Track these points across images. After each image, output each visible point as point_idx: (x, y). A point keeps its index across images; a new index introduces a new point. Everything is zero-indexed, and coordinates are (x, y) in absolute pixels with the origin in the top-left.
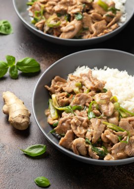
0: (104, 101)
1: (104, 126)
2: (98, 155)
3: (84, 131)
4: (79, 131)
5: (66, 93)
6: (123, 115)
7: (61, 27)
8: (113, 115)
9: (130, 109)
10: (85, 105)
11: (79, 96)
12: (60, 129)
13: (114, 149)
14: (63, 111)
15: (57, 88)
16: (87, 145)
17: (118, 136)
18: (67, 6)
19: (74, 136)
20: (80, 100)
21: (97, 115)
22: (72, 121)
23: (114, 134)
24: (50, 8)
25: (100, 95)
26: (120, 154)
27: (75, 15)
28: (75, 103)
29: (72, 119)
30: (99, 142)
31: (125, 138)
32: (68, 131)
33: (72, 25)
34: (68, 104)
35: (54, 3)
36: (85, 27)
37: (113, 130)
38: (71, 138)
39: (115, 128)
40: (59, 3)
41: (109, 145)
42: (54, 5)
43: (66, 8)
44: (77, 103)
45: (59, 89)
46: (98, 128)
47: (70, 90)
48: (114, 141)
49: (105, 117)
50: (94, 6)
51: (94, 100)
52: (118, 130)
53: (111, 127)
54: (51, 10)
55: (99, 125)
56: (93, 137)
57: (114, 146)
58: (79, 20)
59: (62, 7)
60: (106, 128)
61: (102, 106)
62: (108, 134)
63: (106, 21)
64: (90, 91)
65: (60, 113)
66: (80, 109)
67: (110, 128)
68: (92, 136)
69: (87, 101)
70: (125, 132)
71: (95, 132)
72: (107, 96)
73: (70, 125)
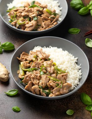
0: (48, 65)
1: (49, 78)
2: (45, 94)
3: (38, 81)
4: (35, 82)
5: (28, 61)
6: (59, 72)
7: (26, 24)
8: (54, 73)
9: (63, 69)
10: (38, 68)
11: (35, 63)
12: (25, 81)
13: (54, 91)
14: (27, 71)
15: (23, 59)
16: (40, 89)
17: (56, 84)
18: (29, 13)
19: (33, 85)
20: (36, 65)
21: (45, 73)
22: (32, 76)
23: (54, 83)
24: (19, 14)
25: (46, 62)
26: (57, 93)
28: (33, 67)
29: (31, 75)
30: (46, 87)
31: (60, 84)
32: (30, 82)
33: (31, 23)
34: (29, 67)
35: (22, 11)
36: (39, 24)
37: (54, 81)
38: (31, 86)
39: (54, 80)
40: (24, 11)
41: (52, 89)
42: (21, 12)
43: (28, 14)
44: (34, 67)
45: (24, 59)
46: (46, 80)
47: (31, 60)
48: (54, 86)
49: (49, 74)
50: (44, 12)
51: (43, 65)
52: (56, 81)
53: (52, 79)
54: (20, 15)
55: (46, 78)
56: (43, 85)
57: (54, 89)
58: (35, 20)
59: (26, 13)
60: (50, 80)
61: (48, 68)
62: (50, 83)
63: (51, 20)
64: (41, 60)
65: (25, 72)
66: (36, 70)
68: (42, 84)
69: (40, 65)
70: (60, 81)
71: (44, 82)
72: (50, 63)
73: (30, 78)
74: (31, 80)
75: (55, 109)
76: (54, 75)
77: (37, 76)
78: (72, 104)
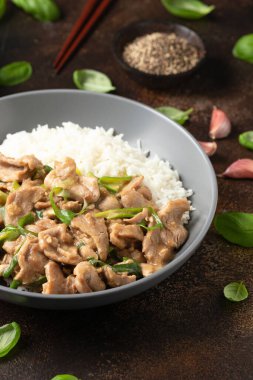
0: (69, 181)
1: (102, 220)
2: (130, 274)
3: (73, 251)
4: (66, 254)
6: (115, 188)
8: (103, 197)
10: (34, 210)
11: (12, 200)
12: (28, 273)
13: (148, 250)
16: (100, 270)
17: (138, 223)
19: (66, 269)
20: (19, 204)
21: (75, 211)
23: (127, 223)
25: (55, 174)
26: (163, 251)
28: (13, 217)
29: (37, 242)
30: (114, 255)
31: (151, 220)
32: (48, 267)
37: (122, 218)
38: (60, 276)
39: (124, 214)
41: (132, 249)
44: (17, 215)
46: (96, 228)
48: (139, 236)
49: (93, 206)
51: (49, 190)
52: (129, 215)
53: (116, 215)
55: (95, 224)
56: (99, 250)
57: (144, 245)
60: (107, 224)
61: (73, 189)
64: (20, 183)
66: (31, 221)
67: (116, 218)
68: (95, 250)
69: (35, 199)
70: (145, 210)
71: (96, 240)
72: (68, 169)
73: (42, 253)
74: (47, 259)
75: (181, 313)
76: (110, 200)
77: (57, 235)
78: (215, 269)
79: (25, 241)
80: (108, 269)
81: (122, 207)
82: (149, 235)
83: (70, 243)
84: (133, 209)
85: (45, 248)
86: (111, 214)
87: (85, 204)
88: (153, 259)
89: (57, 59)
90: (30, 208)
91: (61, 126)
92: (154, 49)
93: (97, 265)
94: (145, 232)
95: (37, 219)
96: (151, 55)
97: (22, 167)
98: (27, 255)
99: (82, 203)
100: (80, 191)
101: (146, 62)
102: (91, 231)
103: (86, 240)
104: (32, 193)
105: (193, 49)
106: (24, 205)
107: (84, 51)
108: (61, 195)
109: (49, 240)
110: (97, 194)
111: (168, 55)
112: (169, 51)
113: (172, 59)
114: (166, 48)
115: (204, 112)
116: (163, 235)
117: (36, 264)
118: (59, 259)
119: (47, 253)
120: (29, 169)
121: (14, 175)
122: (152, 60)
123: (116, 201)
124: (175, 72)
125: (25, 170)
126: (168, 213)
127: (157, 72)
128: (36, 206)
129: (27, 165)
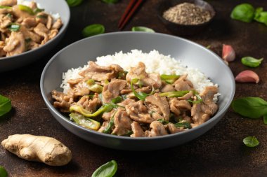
1: (165, 98)
2: (185, 128)
5: (87, 97)
6: (171, 81)
10: (120, 95)
13: (195, 115)
16: (166, 126)
17: (187, 100)
20: (111, 91)
21: (147, 93)
22: (128, 112)
26: (204, 116)
27: (7, 29)
28: (108, 99)
29: (125, 110)
31: (195, 97)
32: (133, 125)
36: (27, 38)
37: (177, 97)
38: (141, 130)
41: (184, 115)
49: (158, 90)
50: (17, 14)
51: (129, 82)
52: (181, 95)
53: (173, 95)
55: (160, 100)
56: (165, 115)
60: (168, 99)
62: (177, 103)
64: (110, 81)
66: (119, 101)
67: (173, 97)
68: (162, 115)
69: (121, 88)
71: (162, 108)
72: (141, 69)
73: (129, 117)
74: (132, 120)
75: (217, 155)
76: (168, 87)
77: (137, 107)
78: (235, 131)
79: (117, 111)
80: (171, 125)
81: (176, 91)
82: (194, 106)
83: (145, 112)
84: (183, 92)
85: (130, 114)
86: (170, 94)
87: (153, 89)
88: (198, 120)
89: (120, 22)
90: (118, 93)
91: (130, 52)
92: (183, 11)
93: (164, 123)
94: (192, 105)
95: (123, 100)
96: (181, 15)
97: (110, 71)
98: (119, 118)
99: (151, 88)
100: (149, 81)
101: (179, 19)
102: (159, 104)
103: (155, 109)
104: (119, 84)
105: (207, 12)
106: (114, 92)
107: (136, 18)
108: (137, 83)
109: (133, 109)
110: (160, 83)
111: (192, 15)
112: (192, 12)
113: (194, 17)
114: (190, 10)
115: (217, 48)
116: (203, 107)
117: (125, 123)
118: (140, 120)
119: (132, 117)
120: (115, 72)
121: (106, 76)
122: (182, 18)
123: (172, 88)
124: (197, 24)
125: (113, 72)
126: (205, 94)
127: (186, 24)
128: (122, 92)
129: (114, 69)
